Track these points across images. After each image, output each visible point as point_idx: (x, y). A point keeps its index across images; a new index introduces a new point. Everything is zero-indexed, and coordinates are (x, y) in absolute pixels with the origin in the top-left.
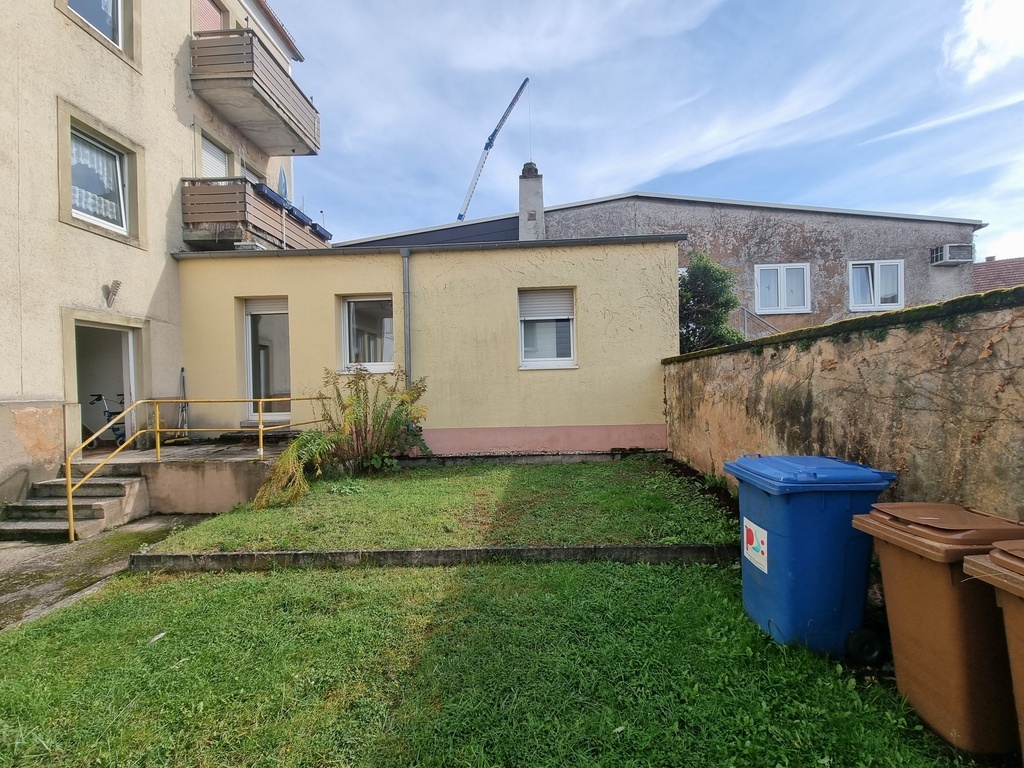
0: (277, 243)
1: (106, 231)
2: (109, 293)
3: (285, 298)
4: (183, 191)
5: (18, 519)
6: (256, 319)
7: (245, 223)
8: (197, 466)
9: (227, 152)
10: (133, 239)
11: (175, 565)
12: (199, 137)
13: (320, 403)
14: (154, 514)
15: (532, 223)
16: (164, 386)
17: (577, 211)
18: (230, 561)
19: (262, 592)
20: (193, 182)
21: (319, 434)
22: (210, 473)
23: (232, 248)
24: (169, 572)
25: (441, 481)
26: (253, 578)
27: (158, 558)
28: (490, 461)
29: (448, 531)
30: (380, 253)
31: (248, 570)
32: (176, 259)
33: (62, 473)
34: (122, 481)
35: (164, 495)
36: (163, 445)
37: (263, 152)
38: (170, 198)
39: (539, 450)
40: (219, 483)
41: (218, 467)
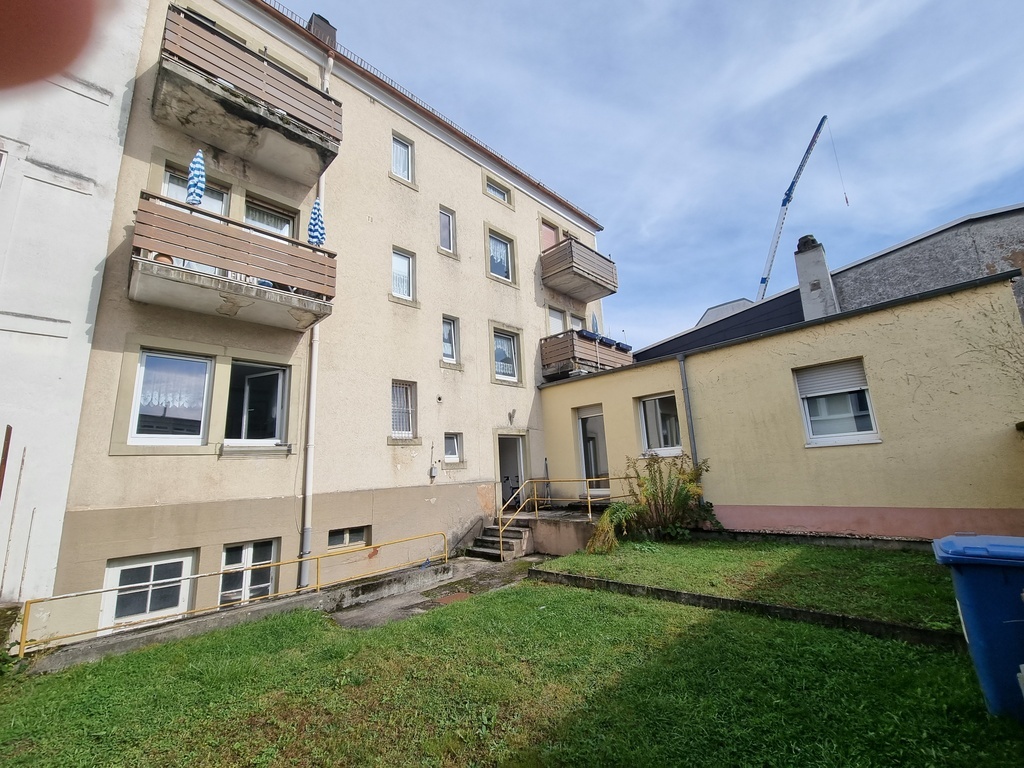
0: (594, 365)
1: (509, 382)
2: (511, 417)
3: (601, 404)
4: (541, 346)
5: (480, 547)
6: (584, 421)
7: (574, 358)
8: (556, 523)
9: (562, 312)
10: (519, 383)
11: (548, 577)
12: (547, 310)
13: (626, 482)
14: (536, 553)
15: (816, 293)
16: (538, 472)
17: (881, 261)
18: (574, 580)
19: (589, 599)
20: (546, 339)
21: (625, 506)
22: (563, 528)
23: (568, 376)
24: (545, 581)
25: (725, 551)
26: (584, 591)
27: (540, 572)
28: (783, 539)
29: (713, 585)
30: (661, 361)
31: (582, 587)
32: (540, 389)
33: (496, 522)
34: (521, 530)
35: (540, 540)
36: (539, 509)
37: (582, 303)
38: (535, 353)
39: (845, 532)
40: (568, 535)
41: (567, 524)
